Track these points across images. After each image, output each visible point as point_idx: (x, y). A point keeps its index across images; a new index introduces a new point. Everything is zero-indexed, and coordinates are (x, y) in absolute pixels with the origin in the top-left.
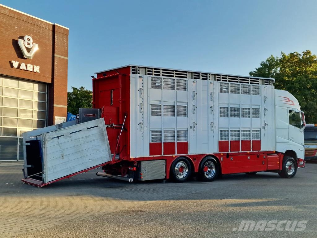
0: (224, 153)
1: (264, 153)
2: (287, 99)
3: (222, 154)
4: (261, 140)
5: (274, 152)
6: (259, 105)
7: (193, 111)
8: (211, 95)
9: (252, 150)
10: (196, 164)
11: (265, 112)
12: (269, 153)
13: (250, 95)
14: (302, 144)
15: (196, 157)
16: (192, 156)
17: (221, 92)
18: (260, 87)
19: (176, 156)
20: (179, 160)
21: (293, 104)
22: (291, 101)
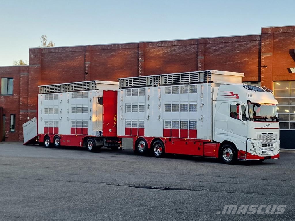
0: (167, 137)
1: (199, 141)
2: (231, 93)
3: (165, 138)
4: (197, 129)
5: (210, 141)
6: (196, 101)
7: (148, 108)
8: (159, 97)
9: (189, 138)
10: (149, 143)
11: (202, 106)
12: (205, 142)
13: (188, 94)
14: (245, 136)
15: (149, 138)
16: (146, 138)
17: (166, 94)
18: (198, 86)
19: (138, 137)
20: (140, 139)
21: (237, 97)
22: (235, 94)
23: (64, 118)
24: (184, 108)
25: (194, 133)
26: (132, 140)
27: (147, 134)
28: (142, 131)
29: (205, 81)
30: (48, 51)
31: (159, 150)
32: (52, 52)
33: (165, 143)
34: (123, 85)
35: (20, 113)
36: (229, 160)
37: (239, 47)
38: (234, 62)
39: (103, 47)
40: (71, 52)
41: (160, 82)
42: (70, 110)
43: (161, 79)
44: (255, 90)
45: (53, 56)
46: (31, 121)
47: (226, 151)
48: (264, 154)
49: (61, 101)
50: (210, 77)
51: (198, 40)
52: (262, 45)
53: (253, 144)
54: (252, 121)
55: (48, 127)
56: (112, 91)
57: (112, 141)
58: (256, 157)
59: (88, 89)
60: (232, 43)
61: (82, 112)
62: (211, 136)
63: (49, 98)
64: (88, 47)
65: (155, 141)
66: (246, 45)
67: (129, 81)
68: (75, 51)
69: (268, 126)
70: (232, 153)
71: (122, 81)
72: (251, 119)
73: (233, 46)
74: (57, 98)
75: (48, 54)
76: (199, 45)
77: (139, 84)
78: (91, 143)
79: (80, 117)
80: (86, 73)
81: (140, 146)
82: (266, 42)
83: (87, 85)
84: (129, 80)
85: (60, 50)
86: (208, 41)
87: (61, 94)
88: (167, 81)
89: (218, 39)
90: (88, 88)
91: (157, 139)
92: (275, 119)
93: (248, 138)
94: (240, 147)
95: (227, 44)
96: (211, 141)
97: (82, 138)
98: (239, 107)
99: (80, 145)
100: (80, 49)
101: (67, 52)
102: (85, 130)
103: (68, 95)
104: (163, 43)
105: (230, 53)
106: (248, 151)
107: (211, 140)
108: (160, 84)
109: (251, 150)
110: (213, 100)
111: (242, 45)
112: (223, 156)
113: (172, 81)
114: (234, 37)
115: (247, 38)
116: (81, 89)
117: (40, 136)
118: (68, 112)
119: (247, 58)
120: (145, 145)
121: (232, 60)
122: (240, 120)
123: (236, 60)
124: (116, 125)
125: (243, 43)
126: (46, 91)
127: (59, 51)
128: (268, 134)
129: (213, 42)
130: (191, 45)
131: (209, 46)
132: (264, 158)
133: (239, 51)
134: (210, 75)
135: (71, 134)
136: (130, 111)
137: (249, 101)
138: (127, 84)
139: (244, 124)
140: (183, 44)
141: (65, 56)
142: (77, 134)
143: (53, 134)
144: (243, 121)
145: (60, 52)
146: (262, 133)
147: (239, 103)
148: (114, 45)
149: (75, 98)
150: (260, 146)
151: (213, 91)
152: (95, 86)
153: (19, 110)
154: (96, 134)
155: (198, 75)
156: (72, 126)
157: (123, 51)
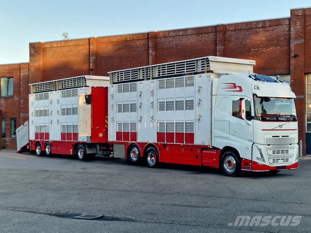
0: (161, 143)
1: (197, 147)
2: (233, 85)
3: (159, 144)
4: (194, 132)
5: (209, 147)
6: (193, 97)
7: (140, 107)
8: (152, 92)
9: (185, 143)
10: (142, 150)
11: (199, 103)
12: (203, 148)
13: (183, 87)
14: (250, 140)
15: (142, 144)
16: (139, 143)
17: (159, 89)
18: (194, 77)
19: (130, 143)
20: (133, 146)
21: (241, 90)
22: (238, 87)
23: (55, 122)
24: (179, 105)
25: (191, 137)
26: (123, 146)
27: (140, 139)
28: (134, 136)
29: (202, 71)
30: (49, 45)
31: (153, 158)
32: (54, 46)
33: (159, 150)
34: (114, 80)
35: (20, 116)
36: (232, 171)
37: (264, 34)
38: (258, 51)
39: (109, 39)
40: (74, 46)
41: (154, 75)
42: (60, 112)
43: (154, 70)
44: (264, 80)
45: (55, 51)
46: (24, 125)
47: (228, 159)
48: (276, 163)
49: (52, 101)
50: (208, 66)
51: (215, 27)
52: (291, 31)
53: (260, 150)
54: (259, 120)
55: (39, 132)
56: (103, 87)
57: (106, 149)
58: (265, 167)
59: (78, 86)
60: (256, 29)
61: (72, 113)
62: (210, 140)
63: (40, 97)
64: (92, 39)
65: (148, 148)
66: (273, 30)
67: (119, 75)
68: (79, 44)
69: (281, 127)
70: (235, 163)
71: (113, 75)
72: (258, 118)
73: (257, 33)
74: (47, 98)
75: (50, 49)
76: (217, 32)
77: (130, 78)
78: (83, 151)
79: (70, 120)
80: (91, 70)
81: (133, 154)
82: (296, 26)
83: (77, 81)
84: (120, 73)
86: (228, 28)
87: (51, 93)
88: (160, 73)
90: (78, 84)
91: (150, 145)
92: (291, 118)
93: (254, 143)
94: (244, 155)
95: (250, 30)
96: (211, 148)
97: (73, 144)
98: (241, 103)
99: (70, 153)
100: (84, 42)
101: (70, 46)
102: (76, 135)
103: (58, 94)
104: (176, 32)
105: (253, 41)
106: (255, 160)
107: (210, 145)
108: (154, 77)
109: (258, 158)
110: (212, 95)
111: (268, 31)
112: (225, 165)
113: (166, 73)
114: (258, 22)
115: (274, 23)
116: (71, 86)
117: (32, 143)
118: (59, 114)
119: (274, 47)
120: (138, 153)
121: (256, 49)
122: (242, 119)
123: (261, 49)
124: (107, 129)
125: (269, 29)
126: (37, 90)
127: (61, 45)
128: (281, 137)
129: (234, 29)
130: (208, 33)
131: (229, 33)
132: (275, 169)
133: (264, 39)
134: (209, 63)
135: (61, 140)
136: (121, 112)
137: (254, 95)
138: (118, 78)
139: (248, 124)
140: (198, 33)
141: (68, 50)
142: (67, 140)
143: (44, 140)
144: (246, 120)
145: (63, 46)
146: (273, 137)
147: (243, 97)
149: (65, 97)
150: (270, 152)
151: (212, 84)
152: (84, 82)
153: (20, 114)
154: (86, 140)
155: (195, 63)
156: (62, 130)
157: (131, 42)
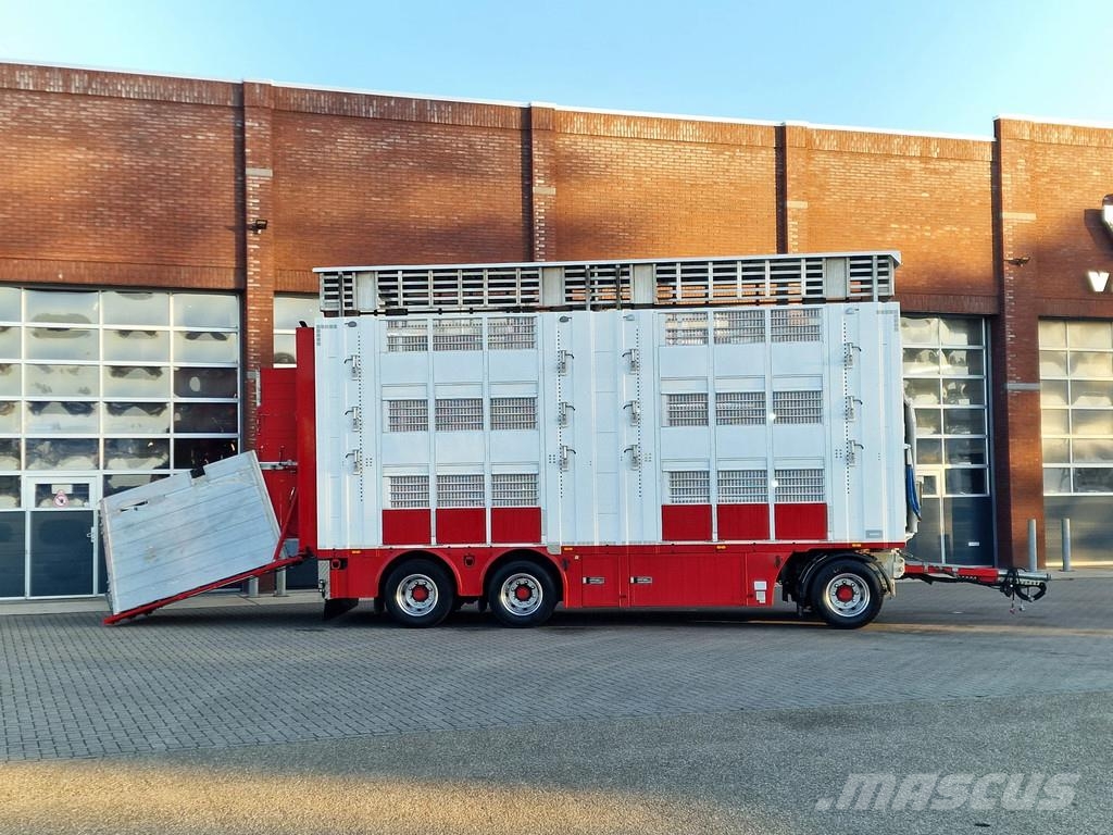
32: (22, 87)
37: (926, 179)
38: (910, 233)
40: (148, 105)
45: (25, 109)
52: (1004, 183)
60: (902, 161)
64: (258, 90)
66: (951, 172)
73: (906, 174)
76: (788, 149)
80: (254, 227)
82: (1017, 169)
85: (76, 85)
86: (818, 142)
89: (855, 139)
95: (885, 161)
100: (206, 95)
101: (120, 99)
105: (895, 197)
111: (935, 171)
114: (907, 139)
115: (952, 150)
119: (955, 225)
121: (905, 227)
123: (918, 227)
125: (939, 166)
127: (66, 86)
129: (835, 149)
130: (751, 147)
131: (821, 158)
133: (926, 195)
140: (719, 141)
141: (111, 119)
145: (77, 95)
148: (404, 102)
157: (448, 134)
